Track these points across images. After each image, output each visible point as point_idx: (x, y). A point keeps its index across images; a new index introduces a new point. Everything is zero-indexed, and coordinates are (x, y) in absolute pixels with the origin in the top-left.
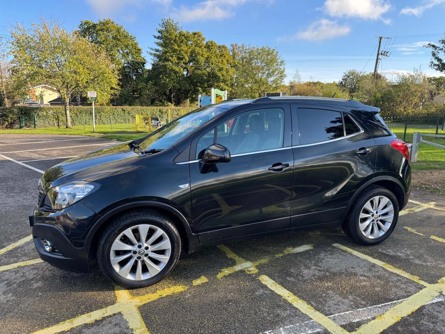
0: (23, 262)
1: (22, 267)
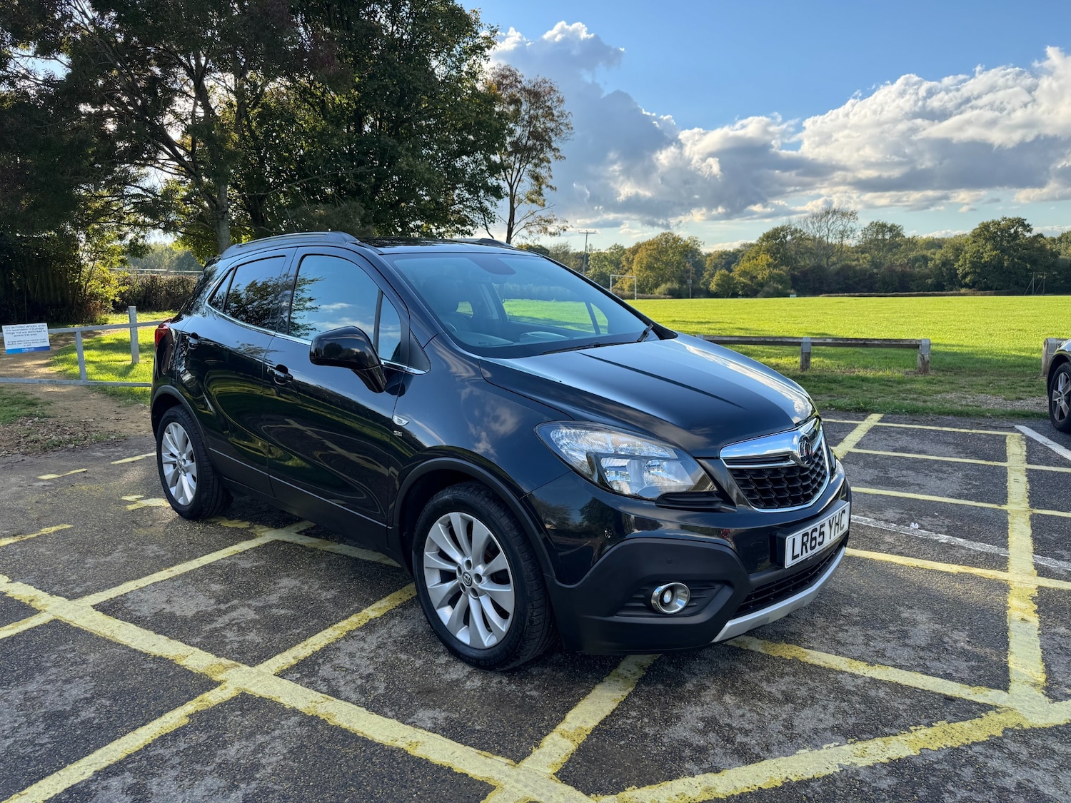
0: (857, 672)
1: (865, 661)
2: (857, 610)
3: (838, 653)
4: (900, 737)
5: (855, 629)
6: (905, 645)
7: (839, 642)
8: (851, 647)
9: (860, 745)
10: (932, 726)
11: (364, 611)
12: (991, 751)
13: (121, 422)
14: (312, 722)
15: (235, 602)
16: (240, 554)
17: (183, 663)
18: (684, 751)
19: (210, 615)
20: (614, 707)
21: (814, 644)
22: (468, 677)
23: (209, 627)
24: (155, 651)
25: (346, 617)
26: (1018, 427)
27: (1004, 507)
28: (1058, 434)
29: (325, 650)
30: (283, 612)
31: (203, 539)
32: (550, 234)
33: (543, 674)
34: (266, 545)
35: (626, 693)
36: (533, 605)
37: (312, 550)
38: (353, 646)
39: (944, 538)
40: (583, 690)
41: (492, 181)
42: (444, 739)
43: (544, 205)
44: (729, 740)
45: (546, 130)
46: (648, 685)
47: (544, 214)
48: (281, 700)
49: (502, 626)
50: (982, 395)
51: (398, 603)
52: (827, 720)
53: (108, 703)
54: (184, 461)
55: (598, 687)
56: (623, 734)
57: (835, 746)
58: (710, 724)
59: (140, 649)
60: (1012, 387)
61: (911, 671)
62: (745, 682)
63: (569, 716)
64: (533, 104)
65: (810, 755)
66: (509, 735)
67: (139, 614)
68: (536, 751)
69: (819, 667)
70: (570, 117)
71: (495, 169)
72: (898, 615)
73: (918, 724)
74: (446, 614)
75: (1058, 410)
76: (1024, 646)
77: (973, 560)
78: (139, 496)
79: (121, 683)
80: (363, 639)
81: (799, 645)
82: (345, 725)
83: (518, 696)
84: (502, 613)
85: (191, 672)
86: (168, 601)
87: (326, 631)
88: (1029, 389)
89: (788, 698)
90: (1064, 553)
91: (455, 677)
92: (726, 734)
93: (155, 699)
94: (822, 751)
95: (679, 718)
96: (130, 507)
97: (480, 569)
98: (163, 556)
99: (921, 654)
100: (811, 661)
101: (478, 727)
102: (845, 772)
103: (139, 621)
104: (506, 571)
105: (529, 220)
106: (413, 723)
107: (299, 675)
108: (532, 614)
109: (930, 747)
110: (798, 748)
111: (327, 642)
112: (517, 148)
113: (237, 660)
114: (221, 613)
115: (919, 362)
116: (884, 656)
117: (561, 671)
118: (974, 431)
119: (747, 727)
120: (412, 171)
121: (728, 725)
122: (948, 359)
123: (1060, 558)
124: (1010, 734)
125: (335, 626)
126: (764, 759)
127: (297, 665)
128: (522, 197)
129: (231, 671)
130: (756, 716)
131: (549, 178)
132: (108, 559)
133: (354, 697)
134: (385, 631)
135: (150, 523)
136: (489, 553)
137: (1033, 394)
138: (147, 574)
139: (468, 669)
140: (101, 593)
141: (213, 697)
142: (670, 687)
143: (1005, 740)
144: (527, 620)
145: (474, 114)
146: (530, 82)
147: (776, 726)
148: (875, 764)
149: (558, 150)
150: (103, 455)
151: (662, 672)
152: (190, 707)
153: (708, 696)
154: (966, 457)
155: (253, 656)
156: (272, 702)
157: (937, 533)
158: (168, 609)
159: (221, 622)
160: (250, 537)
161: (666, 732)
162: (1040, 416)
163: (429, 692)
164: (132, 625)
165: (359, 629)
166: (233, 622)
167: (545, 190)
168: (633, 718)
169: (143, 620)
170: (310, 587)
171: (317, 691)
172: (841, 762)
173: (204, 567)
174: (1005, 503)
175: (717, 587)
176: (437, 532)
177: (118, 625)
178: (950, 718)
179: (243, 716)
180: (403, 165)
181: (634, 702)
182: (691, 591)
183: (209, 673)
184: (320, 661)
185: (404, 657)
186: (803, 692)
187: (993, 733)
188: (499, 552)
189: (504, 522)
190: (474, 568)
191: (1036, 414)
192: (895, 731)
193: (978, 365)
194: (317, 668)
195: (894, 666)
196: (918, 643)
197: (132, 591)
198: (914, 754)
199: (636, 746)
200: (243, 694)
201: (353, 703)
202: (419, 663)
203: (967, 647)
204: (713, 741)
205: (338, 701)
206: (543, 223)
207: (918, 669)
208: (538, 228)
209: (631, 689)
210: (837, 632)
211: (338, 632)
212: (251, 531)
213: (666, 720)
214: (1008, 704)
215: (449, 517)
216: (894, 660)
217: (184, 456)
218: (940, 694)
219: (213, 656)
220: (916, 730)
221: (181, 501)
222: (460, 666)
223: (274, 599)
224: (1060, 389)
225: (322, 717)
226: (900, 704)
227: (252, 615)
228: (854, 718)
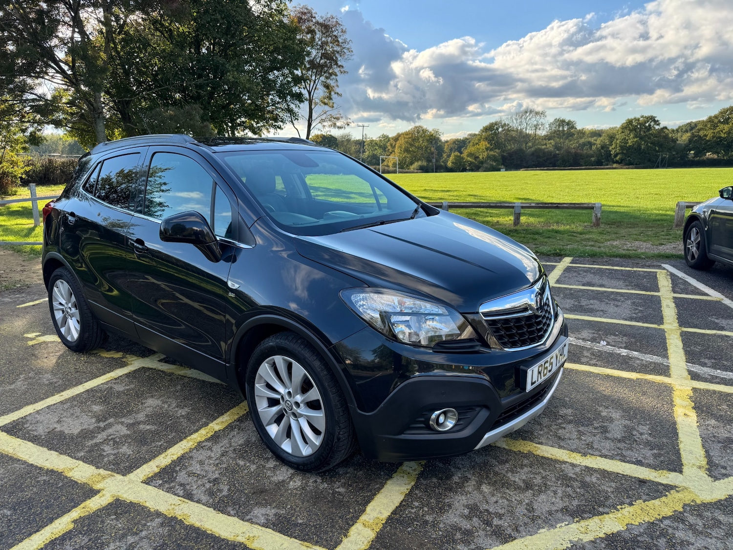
0: (575, 462)
1: (579, 453)
2: (569, 411)
3: (560, 447)
4: (611, 515)
5: (570, 426)
6: (607, 438)
7: (560, 438)
8: (569, 442)
9: (583, 523)
10: (633, 505)
11: (211, 425)
12: (676, 524)
13: (25, 273)
14: (172, 522)
15: (111, 420)
16: (116, 379)
17: (69, 474)
18: (455, 535)
19: (92, 432)
20: (402, 499)
21: (543, 440)
22: (291, 479)
23: (90, 443)
24: (48, 465)
25: (197, 431)
26: (664, 265)
27: (662, 327)
28: (691, 270)
29: (182, 458)
30: (148, 427)
31: (86, 367)
32: (338, 127)
33: (347, 473)
34: (135, 371)
35: (409, 487)
36: (340, 427)
37: (171, 374)
38: (202, 455)
39: (624, 352)
40: (378, 486)
41: (296, 89)
42: (274, 532)
43: (333, 107)
44: (488, 523)
45: (334, 52)
46: (425, 479)
47: (334, 113)
48: (147, 504)
49: (317, 441)
50: (637, 242)
51: (236, 417)
52: (557, 503)
53: (9, 513)
54: (70, 308)
55: (389, 482)
56: (409, 522)
57: (566, 525)
58: (474, 510)
59: (36, 464)
60: (656, 235)
61: (612, 459)
62: (496, 474)
63: (369, 508)
64: (324, 34)
65: (548, 533)
66: (324, 526)
67: (35, 433)
68: (345, 540)
69: (548, 459)
70: (350, 42)
71: (297, 80)
72: (599, 414)
73: (622, 503)
74: (273, 430)
75: (690, 253)
76: (689, 435)
77: (645, 368)
78: (38, 334)
79: (20, 494)
80: (210, 449)
81: (532, 441)
82: (197, 524)
83: (329, 493)
84: (316, 431)
85: (76, 482)
86: (59, 422)
87: (182, 442)
88: (667, 237)
89: (528, 486)
90: (706, 361)
91: (281, 478)
92: (485, 518)
93: (47, 508)
94: (556, 530)
95: (450, 506)
96: (30, 343)
97: (299, 398)
98: (56, 383)
99: (619, 445)
100: (541, 454)
101: (300, 521)
102: (574, 547)
103: (35, 440)
104: (318, 400)
105: (323, 117)
106: (250, 519)
107: (161, 482)
108: (339, 433)
109: (633, 523)
110: (539, 528)
111: (183, 452)
112: (313, 65)
113: (112, 470)
114: (100, 430)
115: (594, 219)
116: (592, 448)
117: (361, 470)
118: (635, 269)
119: (501, 511)
120: (237, 82)
121: (487, 510)
122: (612, 216)
123: (704, 365)
124: (688, 508)
125: (189, 438)
126: (515, 539)
127: (159, 472)
128: (317, 101)
129: (108, 480)
130: (506, 502)
131: (336, 87)
132: (13, 387)
133: (204, 498)
134: (226, 441)
135: (46, 355)
136: (305, 387)
137: (670, 241)
138: (43, 399)
139: (291, 471)
140: (5, 417)
141: (94, 504)
142: (442, 480)
143: (685, 514)
144: (335, 438)
145: (282, 41)
146: (322, 17)
147: (521, 510)
148: (596, 539)
149: (343, 67)
150: (10, 300)
151: (435, 467)
152: (75, 514)
153: (470, 486)
154: (632, 289)
155: (124, 466)
156: (140, 506)
157: (619, 348)
158: (59, 428)
159: (100, 438)
160: (123, 365)
161: (441, 519)
162: (678, 257)
163: (262, 492)
164: (30, 443)
165: (207, 440)
166: (110, 438)
167: (333, 95)
168: (417, 507)
169: (38, 439)
170: (169, 406)
171: (175, 494)
172: (571, 538)
173: (87, 391)
174: (662, 323)
175: (478, 409)
176: (265, 369)
177: (19, 443)
178: (644, 497)
179: (117, 519)
180: (230, 78)
181: (416, 494)
182: (459, 414)
183: (90, 483)
184: (178, 468)
185: (241, 463)
186: (538, 480)
187: (676, 509)
188: (312, 386)
189: (317, 364)
190: (294, 398)
191: (675, 255)
192: (607, 510)
193: (632, 220)
194: (175, 475)
195: (600, 456)
196: (615, 437)
197: (30, 414)
198: (623, 529)
199: (420, 532)
200: (117, 500)
201: (203, 504)
202: (253, 467)
203: (649, 438)
204: (477, 525)
205: (192, 503)
206: (333, 119)
207: (618, 458)
208: (330, 123)
209: (413, 483)
210: (558, 429)
211: (191, 443)
212: (124, 360)
213: (440, 508)
214: (684, 484)
215: (273, 359)
216: (600, 451)
217: (70, 305)
218: (635, 478)
219: (94, 468)
220: (621, 508)
221: (69, 338)
222: (284, 469)
223: (141, 417)
224: (692, 239)
225: (180, 518)
226: (608, 487)
227: (124, 431)
228: (576, 501)
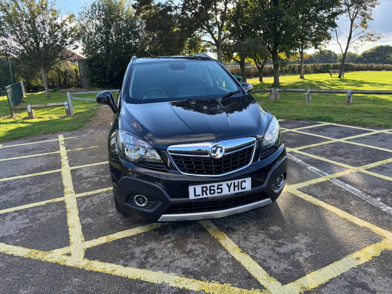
0: (231, 253)
1: (242, 250)
2: (278, 229)
3: (237, 243)
6: (273, 250)
7: (246, 239)
8: (247, 243)
9: (183, 278)
10: (223, 284)
14: (64, 213)
15: (99, 175)
17: (65, 189)
18: (128, 256)
19: (89, 177)
20: (133, 235)
22: (113, 212)
23: (83, 181)
29: (96, 194)
35: (143, 231)
38: (103, 195)
40: (134, 226)
42: (81, 228)
44: (146, 258)
46: (155, 231)
52: (188, 265)
55: (140, 227)
56: (122, 244)
57: (174, 275)
58: (150, 251)
59: (63, 183)
61: (255, 260)
62: (185, 241)
63: (118, 233)
65: (161, 274)
66: (96, 233)
67: (76, 174)
68: (94, 240)
69: (221, 245)
72: (294, 237)
73: (218, 281)
76: (333, 269)
79: (48, 191)
80: (108, 193)
82: (68, 216)
83: (116, 222)
85: (63, 192)
86: (86, 172)
89: (189, 252)
91: (110, 211)
92: (149, 256)
94: (166, 275)
95: (145, 245)
99: (273, 255)
100: (221, 242)
101: (93, 228)
102: (161, 285)
106: (82, 221)
107: (80, 199)
109: (206, 291)
110: (161, 270)
114: (92, 177)
116: (255, 250)
119: (159, 257)
121: (155, 253)
126: (145, 269)
127: (85, 196)
129: (70, 194)
130: (168, 254)
133: (82, 209)
141: (57, 200)
142: (160, 234)
147: (168, 260)
148: (175, 287)
151: (166, 228)
152: (50, 201)
153: (166, 241)
155: (80, 191)
157: (388, 205)
158: (84, 174)
159: (88, 180)
161: (134, 248)
163: (99, 213)
164: (71, 176)
167: (368, 20)
168: (133, 240)
171: (78, 205)
172: (166, 281)
175: (157, 200)
178: (236, 284)
179: (55, 206)
181: (141, 235)
182: (148, 200)
183: (66, 193)
185: (109, 201)
186: (198, 252)
192: (205, 279)
194: (87, 199)
196: (280, 251)
197: (84, 167)
198: (196, 290)
199: (119, 249)
200: (64, 201)
201: (79, 211)
202: (109, 204)
203: (301, 260)
205: (77, 209)
206: (369, 36)
209: (147, 231)
210: (252, 235)
213: (140, 244)
214: (272, 290)
216: (256, 254)
218: (250, 274)
219: (73, 189)
220: (213, 282)
225: (68, 212)
226: (226, 271)
227: (97, 180)
228: (198, 268)
